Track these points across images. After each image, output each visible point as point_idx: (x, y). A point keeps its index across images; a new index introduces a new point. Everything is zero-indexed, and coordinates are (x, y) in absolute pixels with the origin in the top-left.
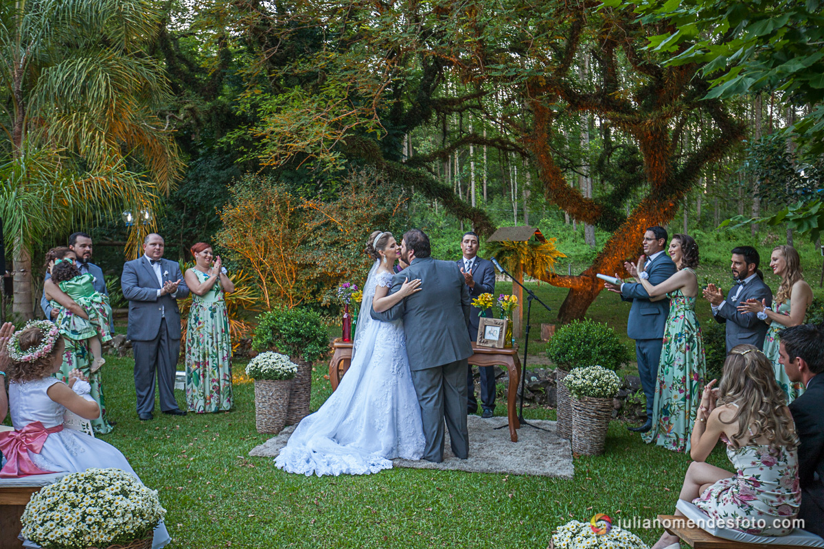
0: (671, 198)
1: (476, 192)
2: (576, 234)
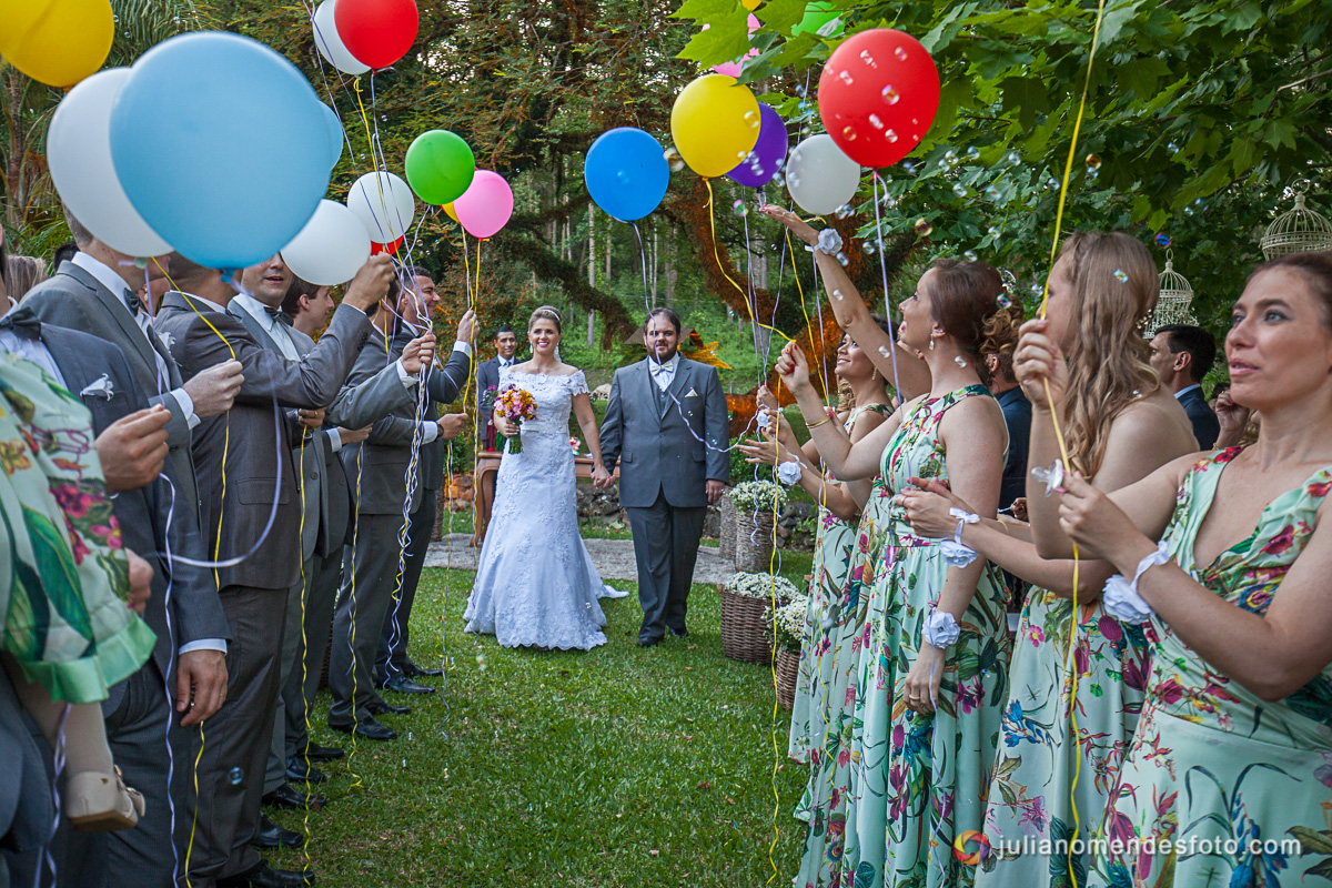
1: (596, 267)
2: (742, 337)
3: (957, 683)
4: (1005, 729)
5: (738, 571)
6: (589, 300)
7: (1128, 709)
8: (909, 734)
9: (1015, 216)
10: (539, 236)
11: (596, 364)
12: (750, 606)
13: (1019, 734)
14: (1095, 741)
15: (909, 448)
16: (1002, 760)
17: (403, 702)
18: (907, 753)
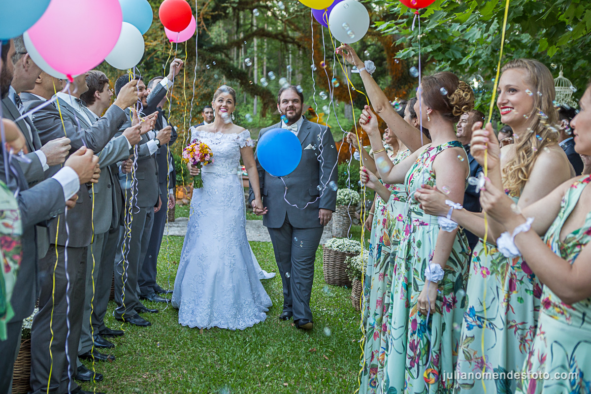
0: (404, 87)
1: (258, 72)
2: (337, 110)
3: (443, 296)
4: (466, 321)
5: (333, 237)
6: (255, 90)
7: (536, 309)
8: (420, 324)
9: (480, 47)
10: (227, 56)
11: (258, 125)
12: (338, 257)
13: (474, 324)
14: (520, 326)
15: (417, 174)
16: (464, 338)
17: (155, 307)
18: (419, 333)
